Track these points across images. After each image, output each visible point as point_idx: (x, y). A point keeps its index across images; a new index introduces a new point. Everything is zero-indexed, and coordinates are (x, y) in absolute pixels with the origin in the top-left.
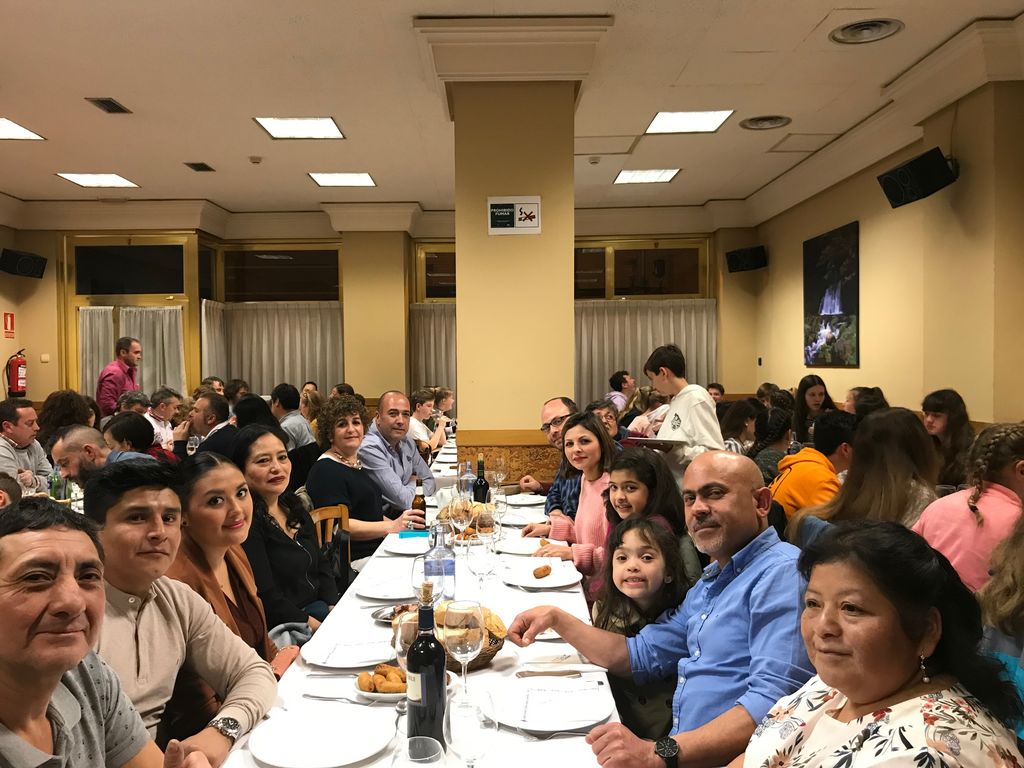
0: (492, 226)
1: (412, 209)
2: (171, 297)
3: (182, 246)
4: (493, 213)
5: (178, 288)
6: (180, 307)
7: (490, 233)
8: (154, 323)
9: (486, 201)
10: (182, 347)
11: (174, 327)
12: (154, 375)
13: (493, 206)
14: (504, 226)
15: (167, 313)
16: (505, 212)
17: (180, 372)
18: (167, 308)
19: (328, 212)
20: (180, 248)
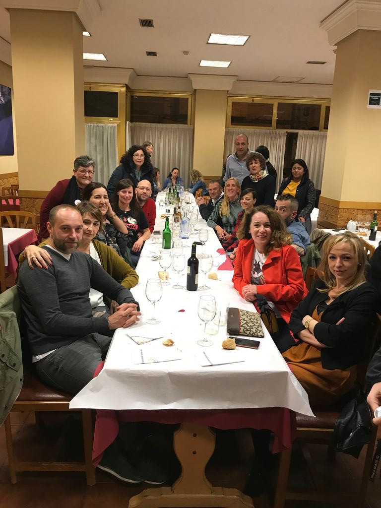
0: (369, 104)
1: (234, 79)
2: (112, 119)
3: (117, 93)
4: (370, 98)
5: (115, 115)
6: (116, 125)
7: (368, 108)
8: (103, 133)
9: (368, 92)
10: (117, 145)
11: (113, 134)
12: (102, 159)
13: (371, 94)
14: (375, 104)
15: (110, 128)
16: (376, 97)
17: (115, 159)
18: (109, 125)
19: (192, 79)
20: (116, 94)
